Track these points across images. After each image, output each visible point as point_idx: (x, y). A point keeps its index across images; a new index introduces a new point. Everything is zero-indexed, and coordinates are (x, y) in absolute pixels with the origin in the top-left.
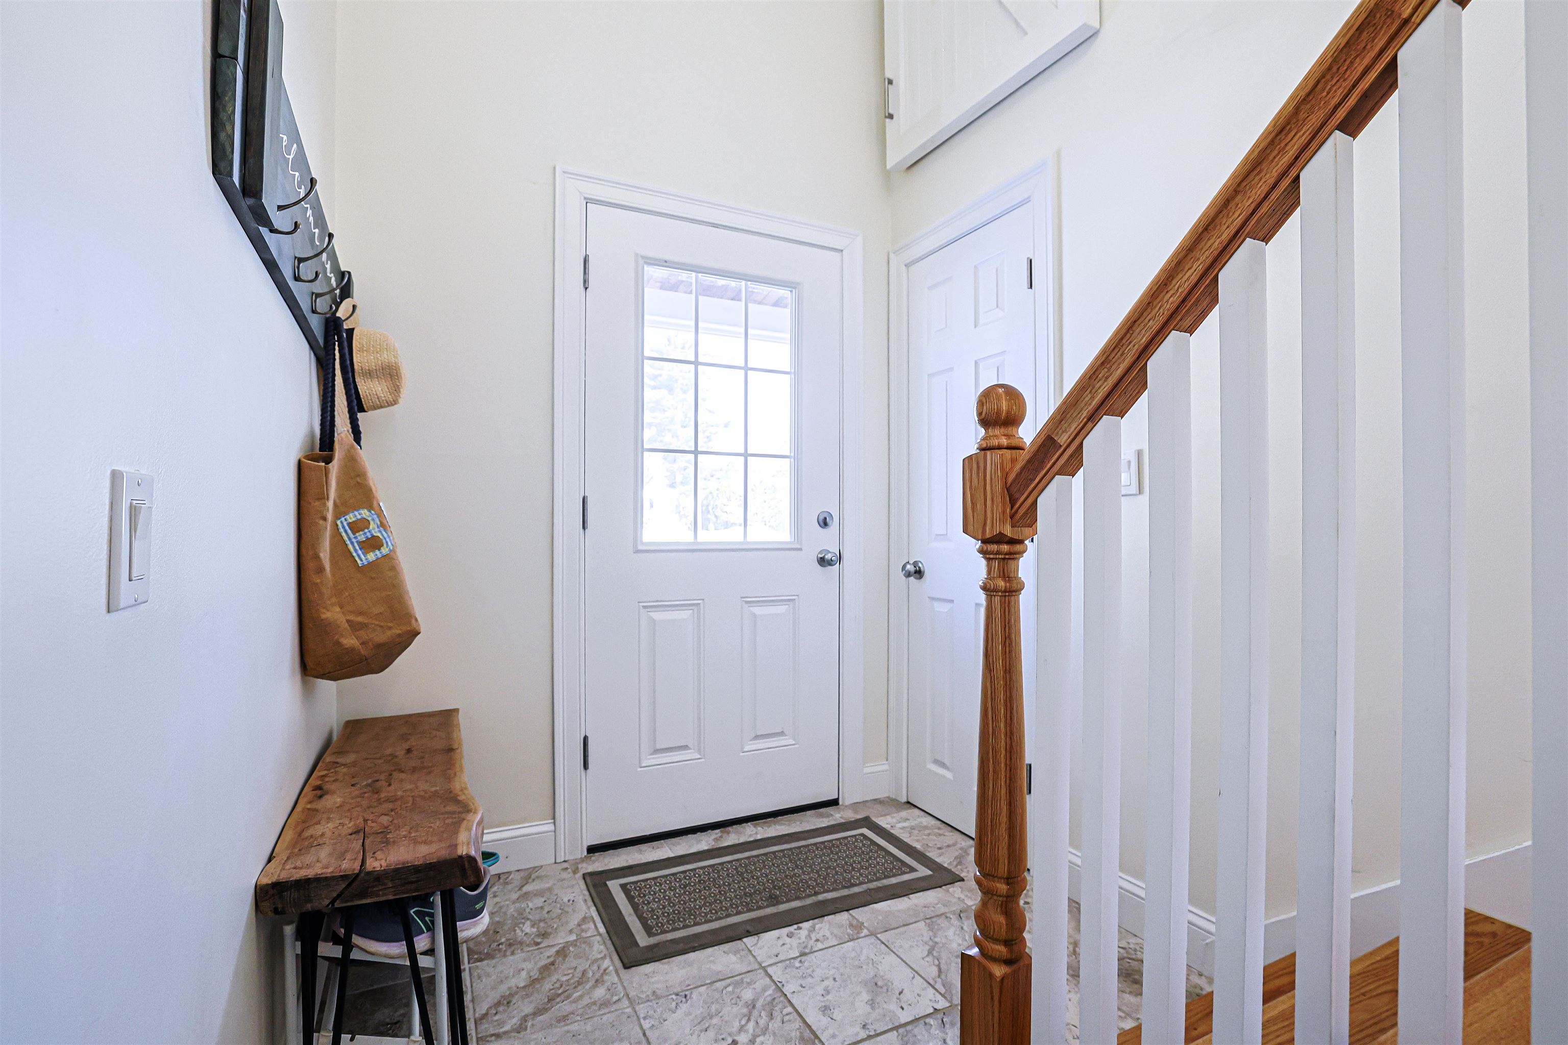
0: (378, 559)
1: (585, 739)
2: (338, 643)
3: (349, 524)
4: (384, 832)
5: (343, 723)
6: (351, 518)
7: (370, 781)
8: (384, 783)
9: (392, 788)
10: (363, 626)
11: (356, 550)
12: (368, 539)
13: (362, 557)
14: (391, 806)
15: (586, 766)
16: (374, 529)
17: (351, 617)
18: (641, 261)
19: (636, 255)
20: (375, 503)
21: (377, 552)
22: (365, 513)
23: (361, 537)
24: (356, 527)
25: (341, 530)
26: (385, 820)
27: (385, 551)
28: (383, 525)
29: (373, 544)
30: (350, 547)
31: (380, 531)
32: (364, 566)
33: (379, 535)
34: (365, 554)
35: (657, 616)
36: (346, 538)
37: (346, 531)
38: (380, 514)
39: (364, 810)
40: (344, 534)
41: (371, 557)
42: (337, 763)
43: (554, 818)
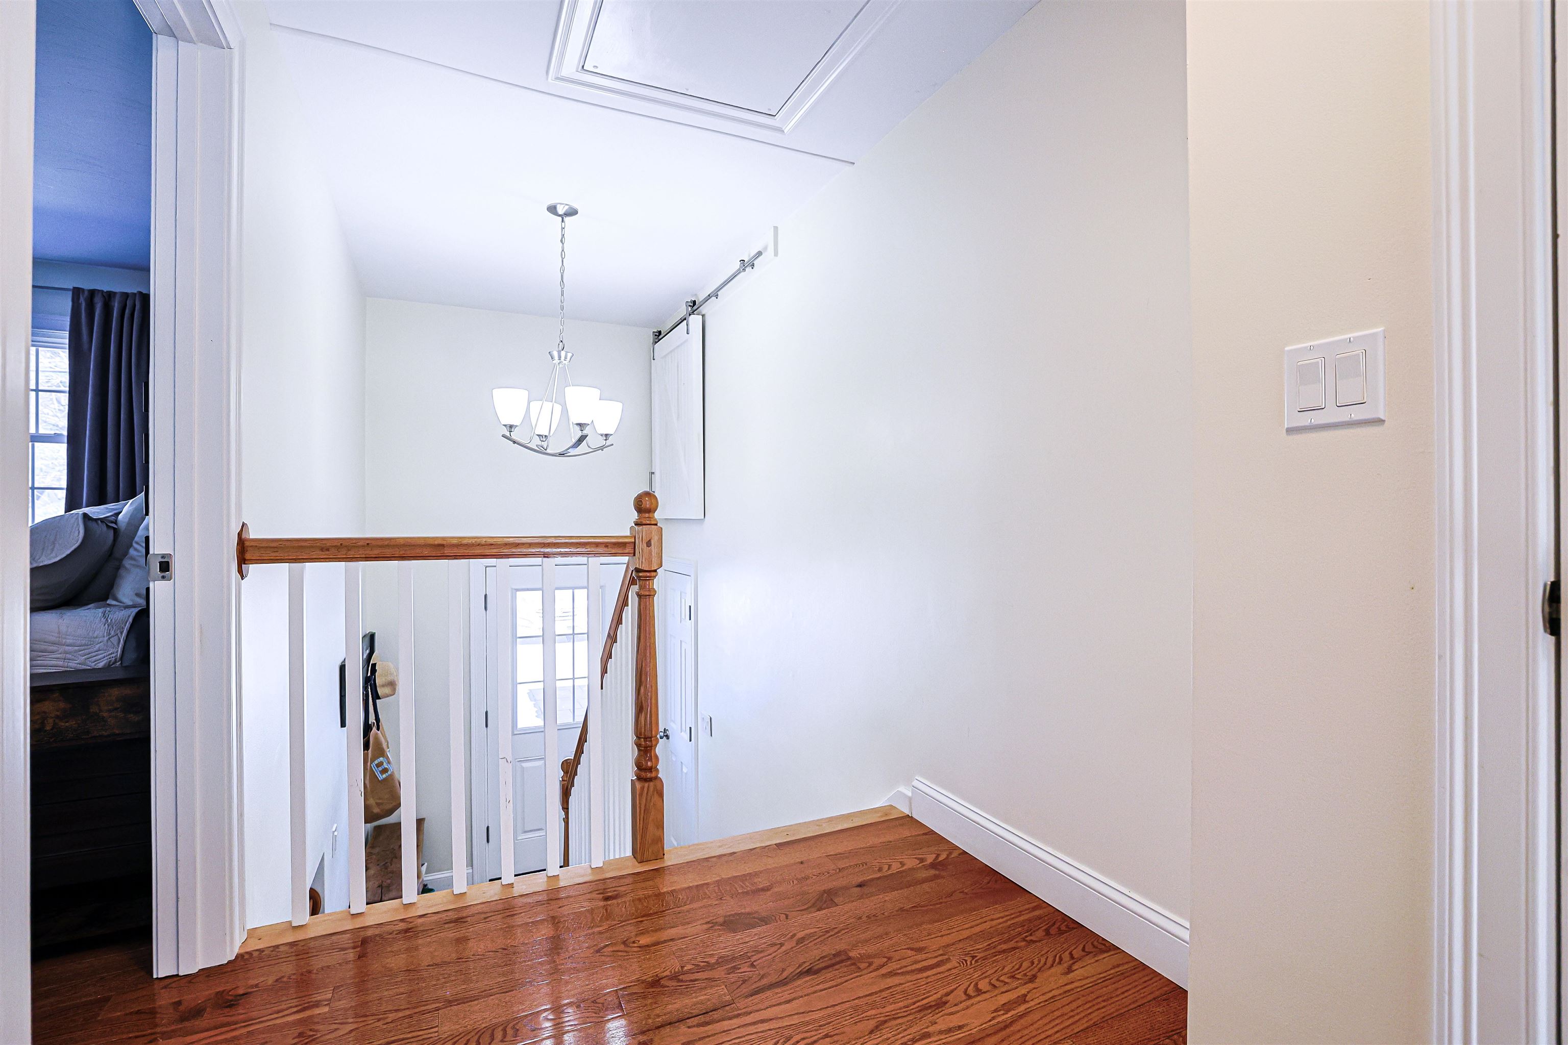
0: (387, 776)
1: (488, 828)
2: (373, 812)
3: (376, 765)
4: (389, 886)
5: (373, 828)
6: (376, 762)
7: (384, 863)
8: (389, 864)
9: (392, 867)
10: (382, 804)
11: (378, 775)
12: (383, 769)
13: (381, 776)
14: (391, 875)
15: (488, 841)
16: (385, 765)
17: (378, 801)
18: (514, 591)
19: (512, 589)
20: (385, 754)
21: (387, 774)
22: (381, 759)
23: (380, 769)
24: (378, 765)
25: (373, 768)
26: (389, 881)
27: (389, 773)
28: (389, 763)
29: (385, 771)
30: (376, 774)
31: (388, 765)
32: (381, 780)
33: (387, 767)
34: (382, 775)
35: (525, 765)
36: (375, 770)
37: (374, 768)
38: (388, 758)
39: (382, 877)
40: (374, 769)
41: (384, 776)
42: (371, 853)
43: (472, 866)
